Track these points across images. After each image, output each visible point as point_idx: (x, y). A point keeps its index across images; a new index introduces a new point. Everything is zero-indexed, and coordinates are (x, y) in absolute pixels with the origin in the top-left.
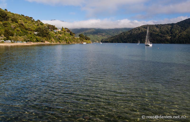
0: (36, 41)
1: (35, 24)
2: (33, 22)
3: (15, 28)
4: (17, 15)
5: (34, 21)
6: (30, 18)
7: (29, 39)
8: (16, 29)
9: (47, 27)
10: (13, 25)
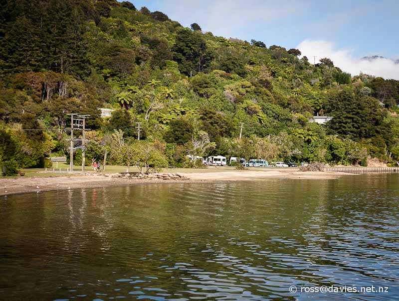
0: (330, 157)
1: (313, 81)
2: (301, 68)
3: (238, 101)
4: (237, 43)
5: (307, 64)
6: (290, 52)
7: (297, 151)
8: (244, 105)
9: (370, 90)
10: (231, 88)
